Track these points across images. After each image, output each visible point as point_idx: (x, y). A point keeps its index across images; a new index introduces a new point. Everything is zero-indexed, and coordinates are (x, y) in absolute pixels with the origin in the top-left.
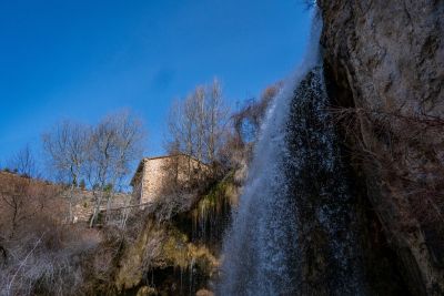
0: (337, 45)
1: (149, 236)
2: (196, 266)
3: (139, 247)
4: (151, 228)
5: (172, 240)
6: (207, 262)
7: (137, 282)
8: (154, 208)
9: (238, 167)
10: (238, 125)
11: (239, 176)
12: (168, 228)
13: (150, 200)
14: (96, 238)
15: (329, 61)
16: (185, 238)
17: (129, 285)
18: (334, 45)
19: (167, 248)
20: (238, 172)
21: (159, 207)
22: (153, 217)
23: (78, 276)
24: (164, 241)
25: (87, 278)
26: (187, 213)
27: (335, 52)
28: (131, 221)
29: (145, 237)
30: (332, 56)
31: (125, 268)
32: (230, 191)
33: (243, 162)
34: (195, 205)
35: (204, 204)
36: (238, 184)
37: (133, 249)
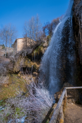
0: (77, 13)
1: (20, 60)
2: (33, 67)
3: (18, 62)
4: (21, 58)
5: (27, 61)
6: (36, 66)
7: (19, 70)
8: (21, 53)
9: (44, 42)
10: (44, 30)
11: (44, 45)
12: (25, 58)
13: (20, 50)
14: (8, 60)
15: (74, 16)
16: (30, 60)
17: (17, 71)
18: (76, 12)
19: (25, 63)
20: (44, 44)
21: (23, 52)
22: (21, 55)
23: (5, 69)
24: (25, 61)
25: (7, 69)
26: (30, 54)
27: (77, 14)
28: (15, 56)
29: (19, 60)
30: (75, 15)
31: (15, 67)
32: (42, 49)
33: (46, 41)
34: (33, 52)
35: (35, 52)
36: (44, 47)
37: (16, 63)
